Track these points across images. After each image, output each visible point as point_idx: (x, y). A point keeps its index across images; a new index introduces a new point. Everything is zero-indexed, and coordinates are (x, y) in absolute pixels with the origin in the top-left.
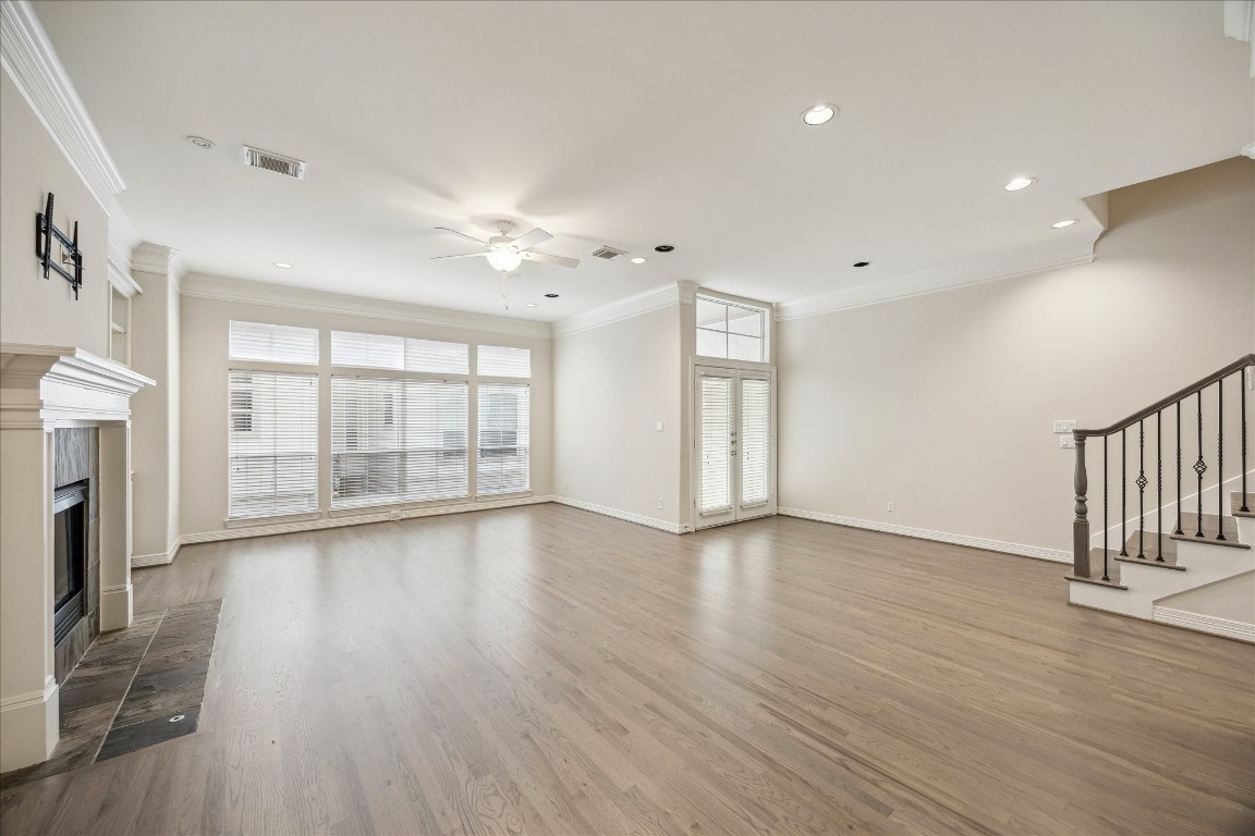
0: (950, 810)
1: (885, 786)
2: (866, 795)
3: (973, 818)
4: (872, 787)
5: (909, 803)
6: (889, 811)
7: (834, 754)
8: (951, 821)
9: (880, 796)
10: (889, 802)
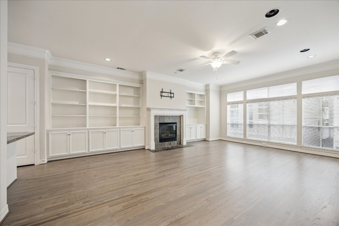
0: (72, 214)
1: (89, 206)
2: (90, 201)
3: (65, 217)
4: (91, 203)
5: (82, 207)
6: (83, 203)
7: (105, 201)
8: (70, 212)
9: (87, 204)
10: (85, 204)
